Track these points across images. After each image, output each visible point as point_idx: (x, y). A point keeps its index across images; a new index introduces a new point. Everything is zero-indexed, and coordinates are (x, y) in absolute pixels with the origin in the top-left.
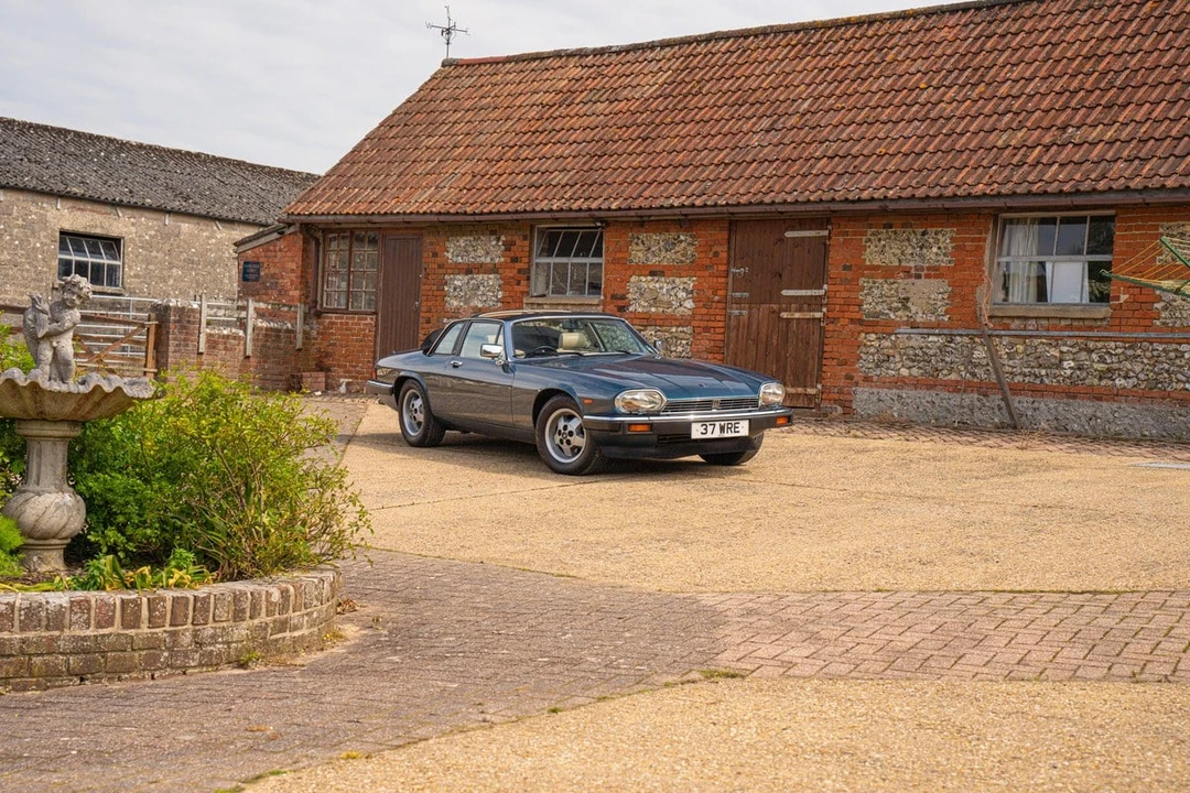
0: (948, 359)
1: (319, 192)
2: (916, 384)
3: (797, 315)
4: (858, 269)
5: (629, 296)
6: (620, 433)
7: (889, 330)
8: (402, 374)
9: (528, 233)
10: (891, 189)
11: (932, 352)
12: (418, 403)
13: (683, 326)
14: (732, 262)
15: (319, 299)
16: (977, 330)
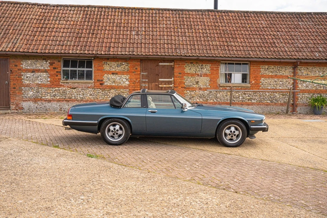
0: (210, 97)
2: (202, 103)
3: (164, 86)
4: (183, 74)
5: (104, 80)
7: (194, 90)
10: (196, 54)
11: (206, 95)
13: (125, 89)
14: (141, 71)
16: (218, 89)
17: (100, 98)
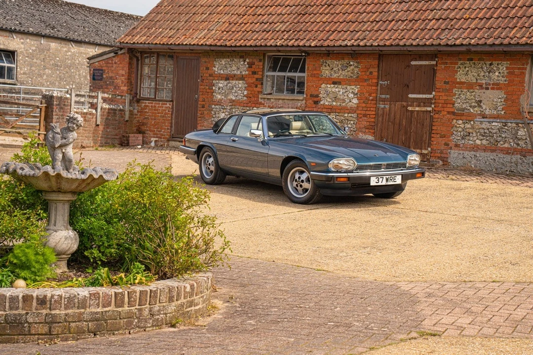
0: (503, 136)
1: (138, 30)
2: (485, 149)
3: (417, 109)
4: (453, 83)
5: (321, 95)
6: (332, 182)
7: (470, 118)
8: (201, 143)
9: (262, 58)
10: (473, 39)
11: (494, 131)
12: (211, 160)
13: (351, 113)
14: (380, 78)
15: (138, 92)
16: (521, 119)
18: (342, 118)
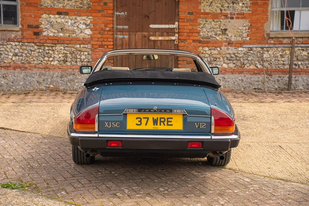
0: (249, 59)
2: (233, 72)
3: (160, 38)
4: (197, 14)
5: (42, 26)
11: (241, 56)
13: (84, 44)
14: (115, 9)
16: (265, 44)
17: (35, 62)
18: (73, 49)
